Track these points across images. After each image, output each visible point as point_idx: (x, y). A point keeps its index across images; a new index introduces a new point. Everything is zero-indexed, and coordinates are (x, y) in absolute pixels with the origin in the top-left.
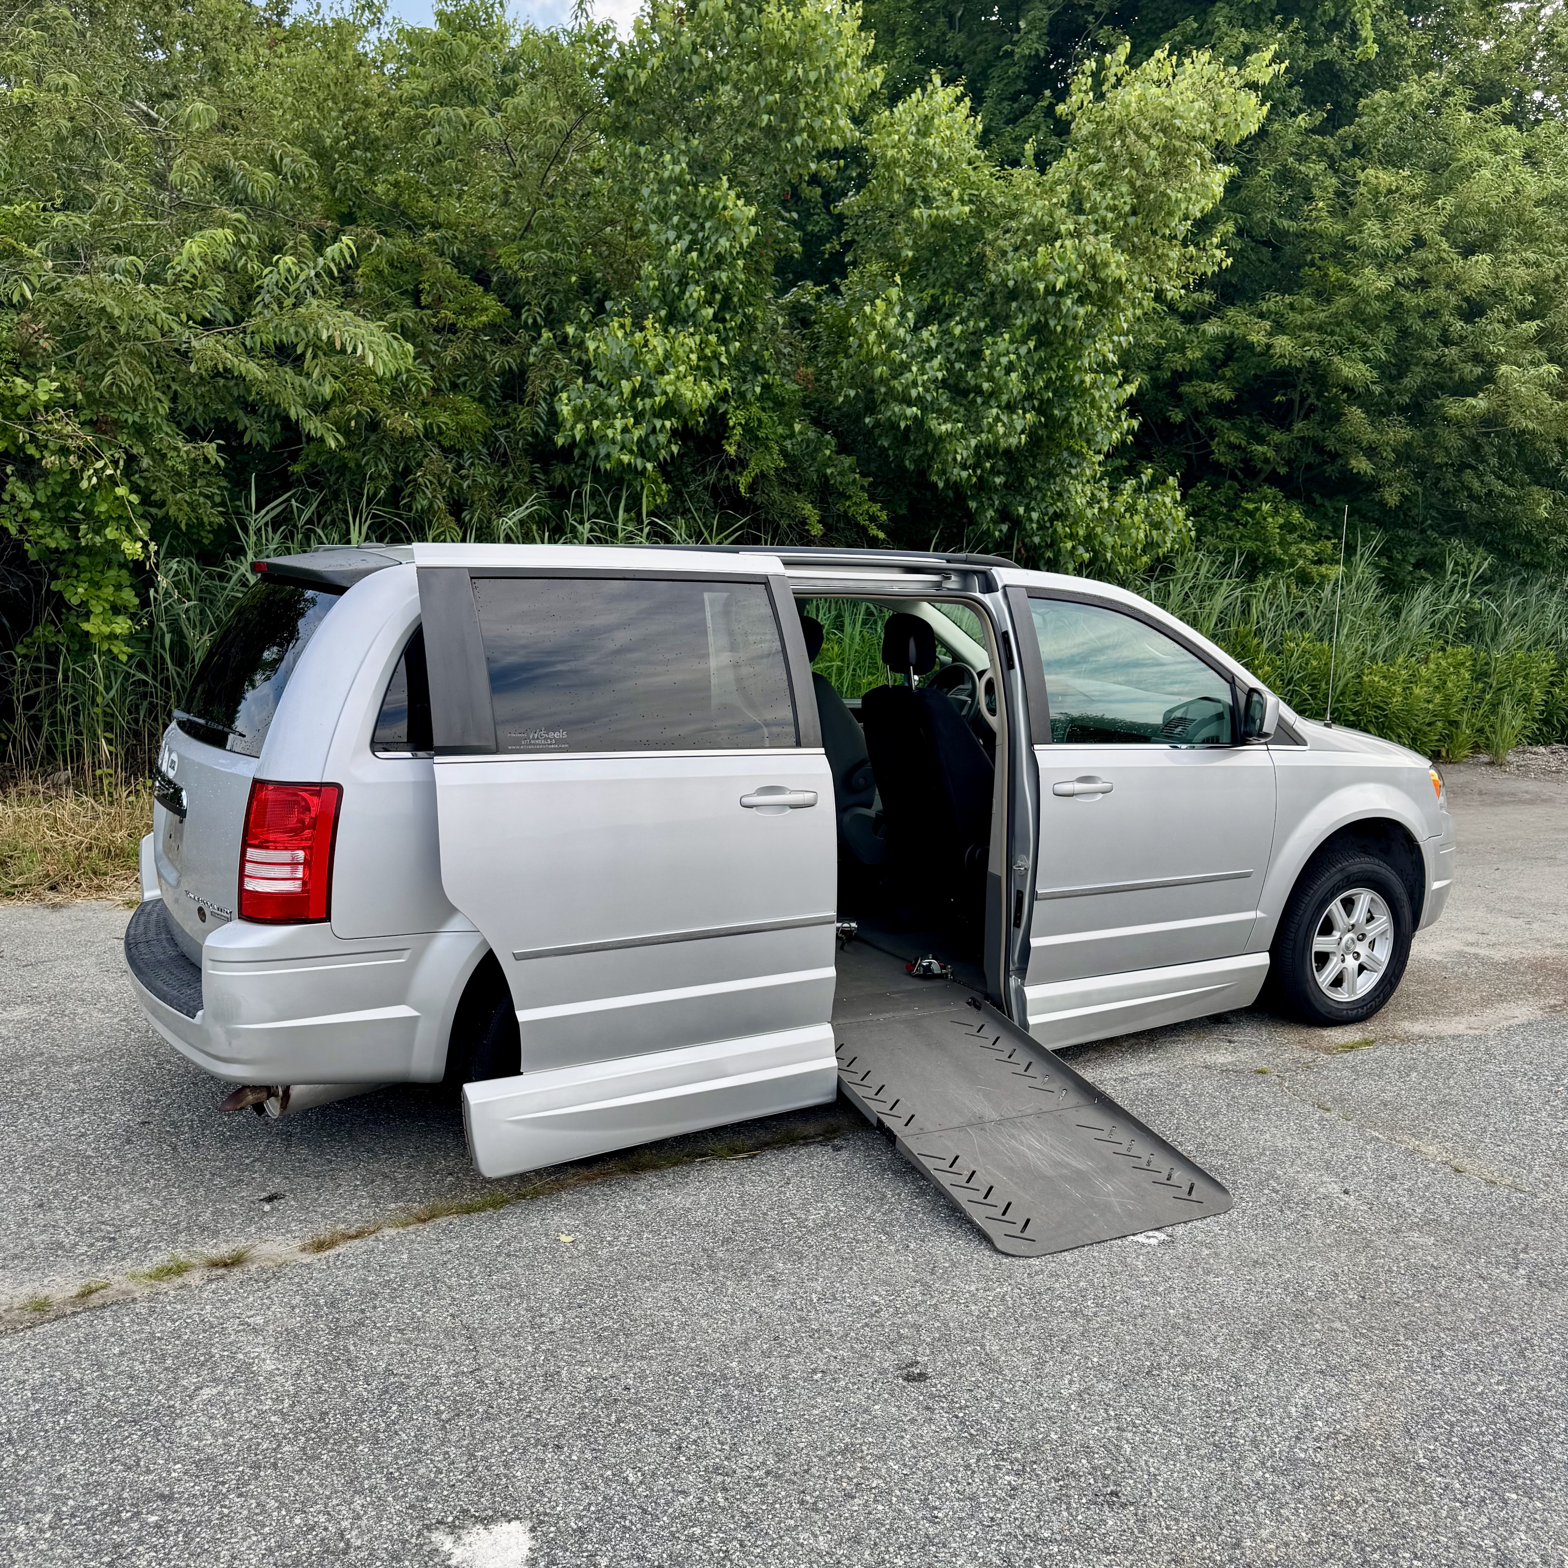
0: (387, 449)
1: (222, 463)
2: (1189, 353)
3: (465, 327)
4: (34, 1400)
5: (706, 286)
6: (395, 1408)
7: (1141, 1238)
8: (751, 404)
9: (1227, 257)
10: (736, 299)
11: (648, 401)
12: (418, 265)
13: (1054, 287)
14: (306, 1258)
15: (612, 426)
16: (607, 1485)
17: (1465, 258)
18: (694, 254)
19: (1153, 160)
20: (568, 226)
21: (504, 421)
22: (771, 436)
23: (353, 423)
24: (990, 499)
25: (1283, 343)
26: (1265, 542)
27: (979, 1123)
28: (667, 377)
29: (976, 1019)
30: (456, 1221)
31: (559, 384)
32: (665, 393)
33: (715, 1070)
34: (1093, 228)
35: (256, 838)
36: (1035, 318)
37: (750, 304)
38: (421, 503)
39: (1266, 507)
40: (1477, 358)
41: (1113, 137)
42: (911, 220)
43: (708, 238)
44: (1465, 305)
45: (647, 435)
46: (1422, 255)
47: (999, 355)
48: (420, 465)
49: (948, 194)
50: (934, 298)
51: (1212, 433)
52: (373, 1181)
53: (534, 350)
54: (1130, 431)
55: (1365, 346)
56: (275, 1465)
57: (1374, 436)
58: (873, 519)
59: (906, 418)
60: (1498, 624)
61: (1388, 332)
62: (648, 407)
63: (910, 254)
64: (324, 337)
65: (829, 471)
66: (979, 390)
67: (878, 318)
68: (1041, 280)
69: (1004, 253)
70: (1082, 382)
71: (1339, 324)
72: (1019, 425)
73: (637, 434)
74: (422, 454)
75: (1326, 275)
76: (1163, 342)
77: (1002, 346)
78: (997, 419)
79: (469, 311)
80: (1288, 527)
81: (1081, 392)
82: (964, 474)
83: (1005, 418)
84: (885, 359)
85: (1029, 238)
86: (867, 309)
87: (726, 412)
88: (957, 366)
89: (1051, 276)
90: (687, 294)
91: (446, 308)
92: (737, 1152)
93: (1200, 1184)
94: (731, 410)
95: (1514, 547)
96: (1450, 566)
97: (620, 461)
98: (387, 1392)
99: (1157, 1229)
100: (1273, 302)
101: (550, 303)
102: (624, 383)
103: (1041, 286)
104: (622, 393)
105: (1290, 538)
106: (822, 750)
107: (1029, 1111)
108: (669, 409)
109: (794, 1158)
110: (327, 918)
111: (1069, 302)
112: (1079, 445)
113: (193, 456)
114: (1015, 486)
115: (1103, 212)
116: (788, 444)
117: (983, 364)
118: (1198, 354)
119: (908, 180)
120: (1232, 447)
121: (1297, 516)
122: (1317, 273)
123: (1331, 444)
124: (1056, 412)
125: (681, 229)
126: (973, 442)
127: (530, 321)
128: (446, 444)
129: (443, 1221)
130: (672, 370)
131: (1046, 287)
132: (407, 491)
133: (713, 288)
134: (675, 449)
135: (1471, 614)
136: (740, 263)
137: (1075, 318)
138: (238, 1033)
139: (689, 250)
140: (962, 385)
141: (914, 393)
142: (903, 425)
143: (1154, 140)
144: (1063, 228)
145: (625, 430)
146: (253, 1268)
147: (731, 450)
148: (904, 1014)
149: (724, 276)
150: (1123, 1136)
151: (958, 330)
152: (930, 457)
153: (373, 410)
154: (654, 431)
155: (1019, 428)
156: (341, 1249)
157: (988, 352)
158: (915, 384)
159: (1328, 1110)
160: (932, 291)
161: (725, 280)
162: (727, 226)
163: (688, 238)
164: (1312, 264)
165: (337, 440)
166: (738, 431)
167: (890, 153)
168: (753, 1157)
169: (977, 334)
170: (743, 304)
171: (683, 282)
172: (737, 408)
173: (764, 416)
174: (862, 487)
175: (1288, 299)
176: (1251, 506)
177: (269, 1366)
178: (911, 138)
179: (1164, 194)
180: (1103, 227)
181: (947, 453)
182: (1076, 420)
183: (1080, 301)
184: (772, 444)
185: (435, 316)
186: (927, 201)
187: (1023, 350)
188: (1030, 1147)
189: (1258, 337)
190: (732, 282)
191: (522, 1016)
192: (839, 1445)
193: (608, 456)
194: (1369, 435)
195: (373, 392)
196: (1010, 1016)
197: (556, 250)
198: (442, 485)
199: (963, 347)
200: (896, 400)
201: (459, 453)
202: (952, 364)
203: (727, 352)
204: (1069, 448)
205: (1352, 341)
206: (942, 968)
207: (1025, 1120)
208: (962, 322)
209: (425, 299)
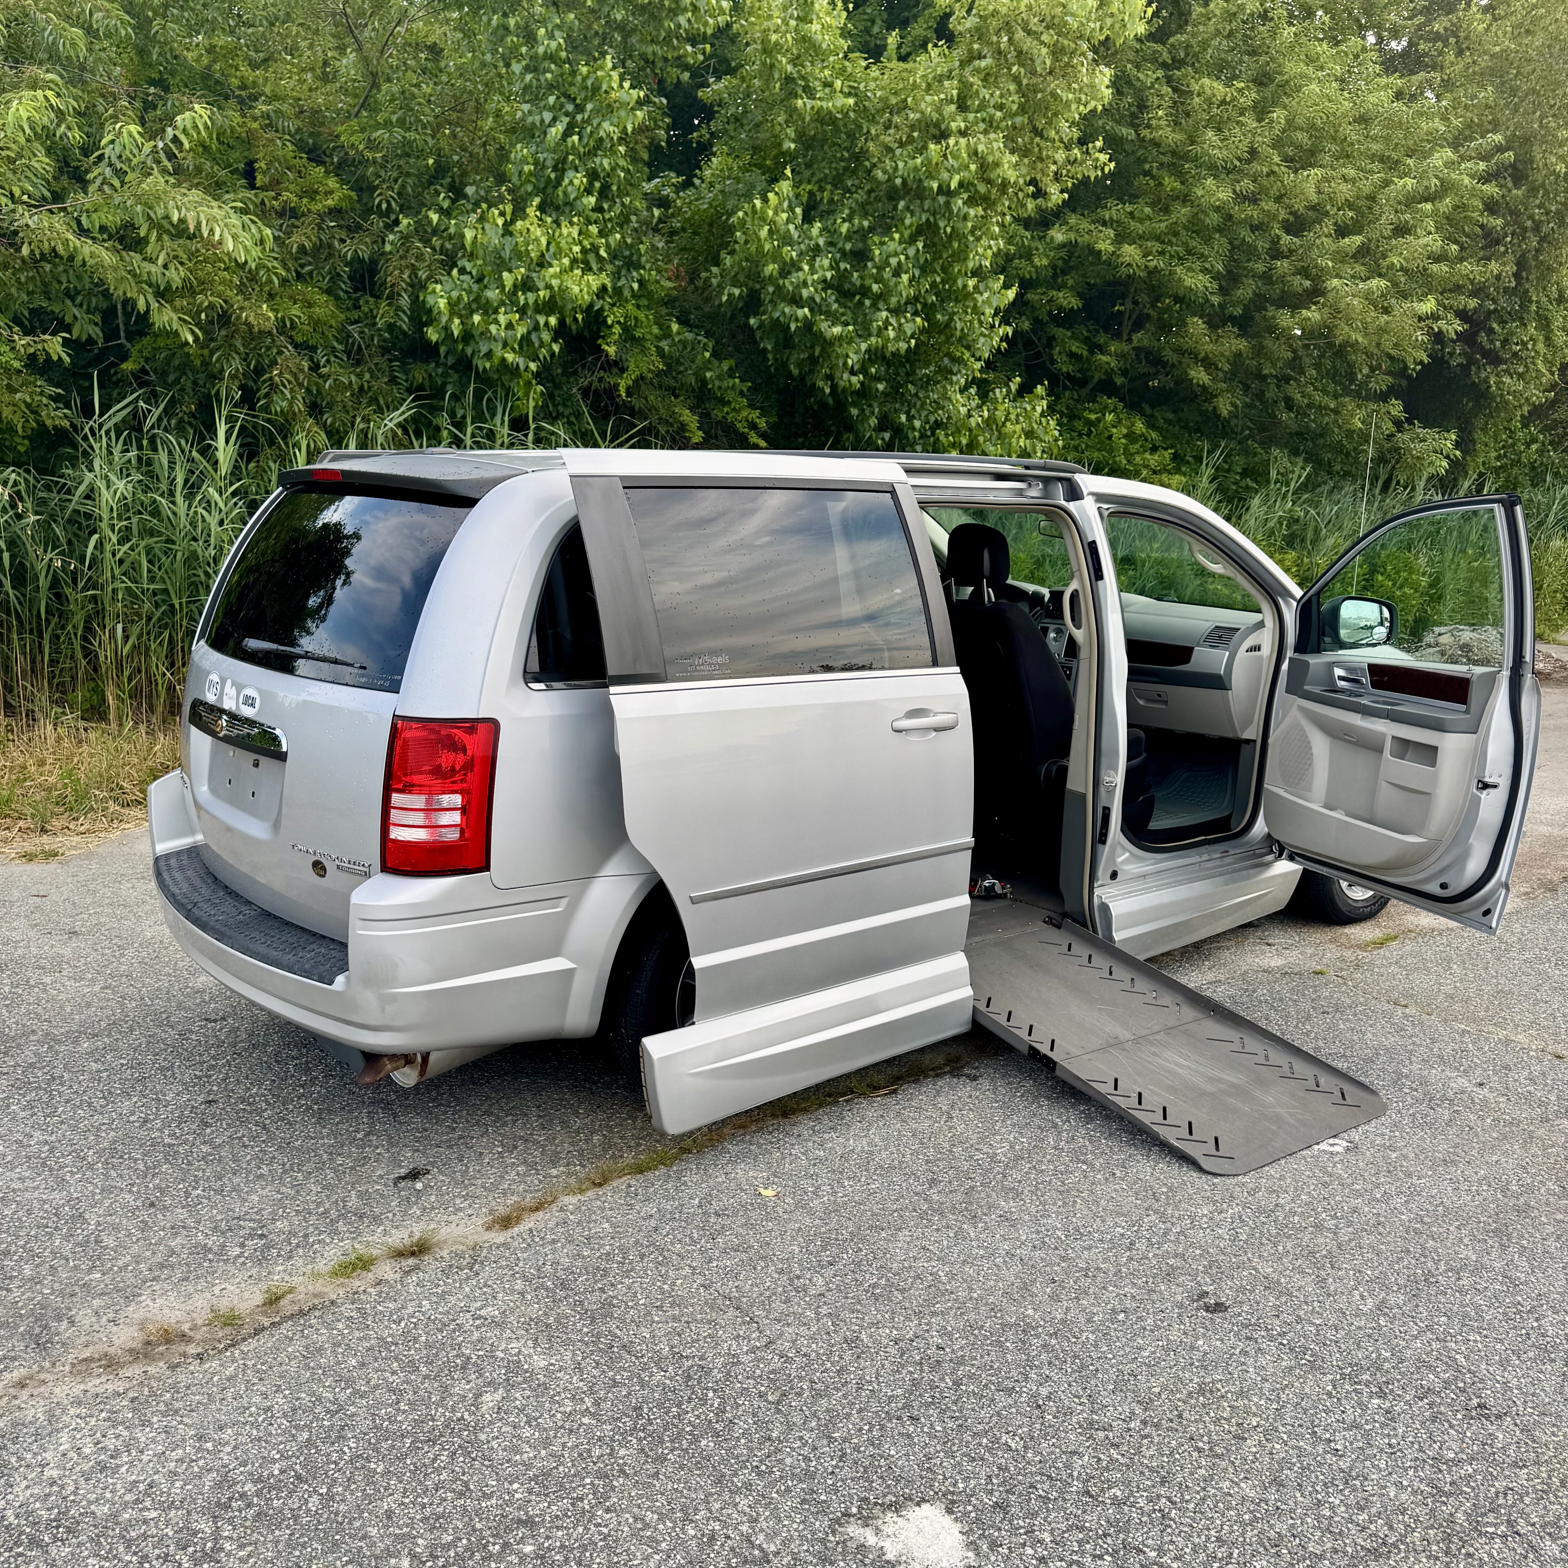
0: (238, 343)
1: (67, 359)
2: (1036, 260)
3: (309, 211)
4: (297, 1427)
5: (587, 171)
6: (711, 1394)
7: (1324, 1146)
8: (627, 301)
9: (1110, 160)
10: (614, 188)
11: (531, 297)
12: (248, 141)
13: (949, 186)
14: (500, 1237)
15: (497, 322)
16: (994, 1455)
17: (1296, 172)
18: (576, 138)
19: (1043, 57)
20: (420, 104)
21: (355, 315)
22: (648, 337)
23: (203, 316)
24: (870, 406)
25: (1130, 252)
26: (1111, 451)
27: (1116, 1043)
28: (551, 270)
29: (1061, 938)
30: (633, 1182)
31: (423, 275)
32: (549, 287)
33: (869, 1007)
34: (982, 126)
35: (400, 781)
36: (924, 219)
37: (628, 194)
38: (280, 404)
39: (1109, 417)
40: (1304, 272)
41: (998, 32)
42: (792, 111)
43: (588, 121)
44: (1292, 219)
45: (529, 333)
46: (1256, 167)
47: (889, 256)
48: (274, 363)
49: (827, 84)
50: (811, 193)
51: (1051, 341)
52: (516, 1147)
53: (391, 237)
54: (1005, 338)
55: (1202, 257)
56: (622, 1471)
57: (1210, 347)
58: (753, 426)
59: (797, 320)
60: (1317, 531)
61: (1220, 243)
62: (531, 301)
63: (793, 146)
64: (175, 218)
65: (708, 375)
66: (865, 291)
67: (770, 213)
68: (933, 179)
69: (890, 150)
70: (965, 286)
71: (1176, 234)
72: (909, 329)
73: (521, 331)
74: (275, 351)
75: (1161, 184)
76: (1012, 248)
77: (892, 246)
78: (887, 323)
79: (312, 194)
80: (1131, 437)
81: (963, 296)
82: (854, 379)
83: (893, 321)
84: (776, 256)
85: (915, 134)
86: (758, 203)
87: (602, 309)
88: (842, 266)
89: (945, 175)
90: (567, 181)
91: (287, 190)
92: (877, 1088)
93: (1347, 1088)
94: (607, 307)
95: (1327, 456)
96: (1273, 474)
97: (504, 360)
98: (689, 1378)
99: (1335, 1136)
100: (1114, 210)
101: (403, 186)
102: (505, 275)
103: (935, 185)
104: (503, 287)
105: (1133, 448)
106: (957, 669)
107: (1157, 1028)
108: (549, 306)
109: (938, 1092)
110: (486, 867)
111: (960, 202)
112: (958, 351)
113: (32, 350)
114: (895, 393)
115: (991, 111)
116: (665, 344)
117: (870, 264)
118: (1045, 262)
119: (789, 68)
120: (1072, 355)
121: (1140, 426)
122: (1152, 183)
123: (1169, 355)
124: (939, 317)
125: (556, 109)
126: (864, 346)
127: (384, 206)
128: (299, 339)
129: (620, 1183)
130: (555, 262)
131: (940, 187)
132: (263, 392)
133: (593, 175)
134: (556, 348)
135: (1294, 520)
136: (622, 149)
137: (965, 218)
138: (394, 998)
139: (567, 133)
140: (847, 286)
141: (805, 293)
142: (793, 327)
143: (1045, 38)
144: (953, 125)
145: (510, 326)
146: (445, 1253)
147: (611, 350)
148: (992, 936)
149: (606, 162)
150: (1254, 1044)
151: (845, 227)
152: (813, 361)
153: (225, 301)
154: (536, 328)
155: (909, 333)
156: (529, 1223)
157: (877, 252)
158: (805, 284)
159: (1406, 1006)
160: (809, 187)
161: (607, 167)
162: (608, 110)
163: (566, 120)
164: (1146, 173)
165: (193, 332)
166: (617, 329)
167: (774, 37)
168: (895, 1092)
169: (862, 234)
170: (621, 193)
171: (560, 167)
172: (613, 305)
173: (641, 316)
174: (742, 393)
175: (1129, 208)
176: (1093, 417)
177: (540, 1362)
178: (793, 23)
179: (1054, 95)
180: (991, 125)
181: (837, 358)
182: (959, 325)
183: (970, 202)
184: (648, 344)
185: (275, 199)
186: (809, 92)
187: (911, 252)
188: (1177, 1064)
189: (1104, 246)
190: (613, 169)
191: (698, 962)
192: (1192, 1387)
193: (489, 355)
194: (1207, 346)
195: (223, 282)
196: (1095, 930)
197: (409, 130)
198: (301, 385)
199: (848, 246)
200: (784, 300)
201: (313, 349)
202: (837, 264)
203: (608, 246)
204: (948, 354)
205: (1189, 252)
206: (1003, 888)
207: (1158, 1037)
208: (849, 219)
209: (260, 180)
